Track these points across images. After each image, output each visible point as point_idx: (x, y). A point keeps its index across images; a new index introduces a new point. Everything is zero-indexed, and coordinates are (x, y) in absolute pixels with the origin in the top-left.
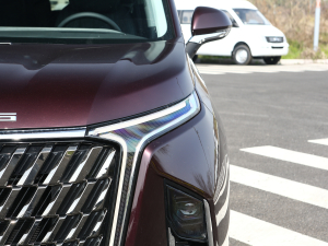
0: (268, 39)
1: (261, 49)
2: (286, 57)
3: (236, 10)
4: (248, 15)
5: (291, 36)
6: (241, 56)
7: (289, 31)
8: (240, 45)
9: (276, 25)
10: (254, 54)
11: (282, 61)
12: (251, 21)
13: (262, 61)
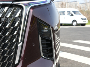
0: (82, 19)
1: (80, 21)
2: (87, 24)
3: (73, 11)
4: (76, 13)
5: (89, 19)
6: (74, 24)
7: (88, 18)
8: (74, 21)
9: (84, 15)
10: (78, 23)
11: (86, 25)
12: (77, 14)
13: (80, 25)
